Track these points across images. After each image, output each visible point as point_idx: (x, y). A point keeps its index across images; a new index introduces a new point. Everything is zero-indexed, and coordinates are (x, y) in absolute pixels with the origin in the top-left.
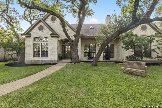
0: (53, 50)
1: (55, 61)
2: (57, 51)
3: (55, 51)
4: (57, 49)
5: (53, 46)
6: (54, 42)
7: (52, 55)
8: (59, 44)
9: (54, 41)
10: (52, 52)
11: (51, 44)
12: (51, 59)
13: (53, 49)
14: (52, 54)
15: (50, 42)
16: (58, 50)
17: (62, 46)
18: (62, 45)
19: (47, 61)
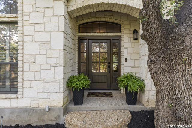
0: (40, 59)
1: (55, 114)
2: (62, 62)
3: (53, 61)
4: (62, 53)
5: (44, 37)
6: (47, 19)
7: (39, 84)
8: (69, 31)
9: (49, 12)
10: (37, 68)
11: (31, 28)
12: (34, 104)
13: (43, 52)
14: (38, 77)
15: (26, 18)
16: (69, 57)
17: (81, 40)
18: (79, 37)
19: (13, 110)
